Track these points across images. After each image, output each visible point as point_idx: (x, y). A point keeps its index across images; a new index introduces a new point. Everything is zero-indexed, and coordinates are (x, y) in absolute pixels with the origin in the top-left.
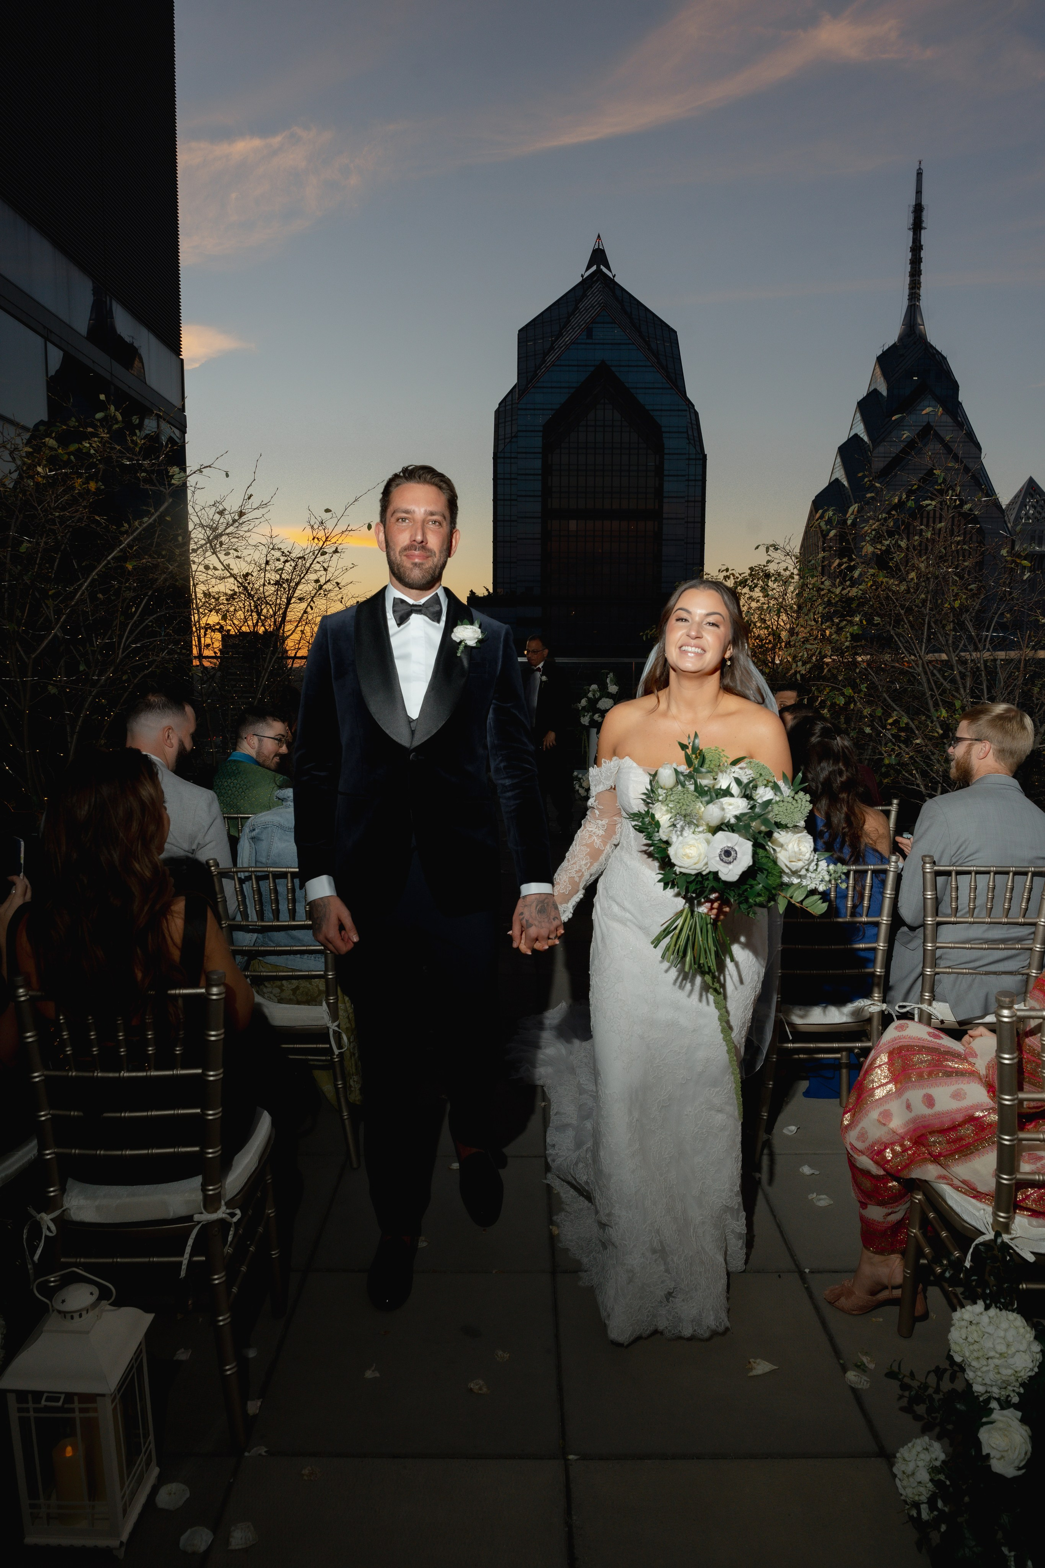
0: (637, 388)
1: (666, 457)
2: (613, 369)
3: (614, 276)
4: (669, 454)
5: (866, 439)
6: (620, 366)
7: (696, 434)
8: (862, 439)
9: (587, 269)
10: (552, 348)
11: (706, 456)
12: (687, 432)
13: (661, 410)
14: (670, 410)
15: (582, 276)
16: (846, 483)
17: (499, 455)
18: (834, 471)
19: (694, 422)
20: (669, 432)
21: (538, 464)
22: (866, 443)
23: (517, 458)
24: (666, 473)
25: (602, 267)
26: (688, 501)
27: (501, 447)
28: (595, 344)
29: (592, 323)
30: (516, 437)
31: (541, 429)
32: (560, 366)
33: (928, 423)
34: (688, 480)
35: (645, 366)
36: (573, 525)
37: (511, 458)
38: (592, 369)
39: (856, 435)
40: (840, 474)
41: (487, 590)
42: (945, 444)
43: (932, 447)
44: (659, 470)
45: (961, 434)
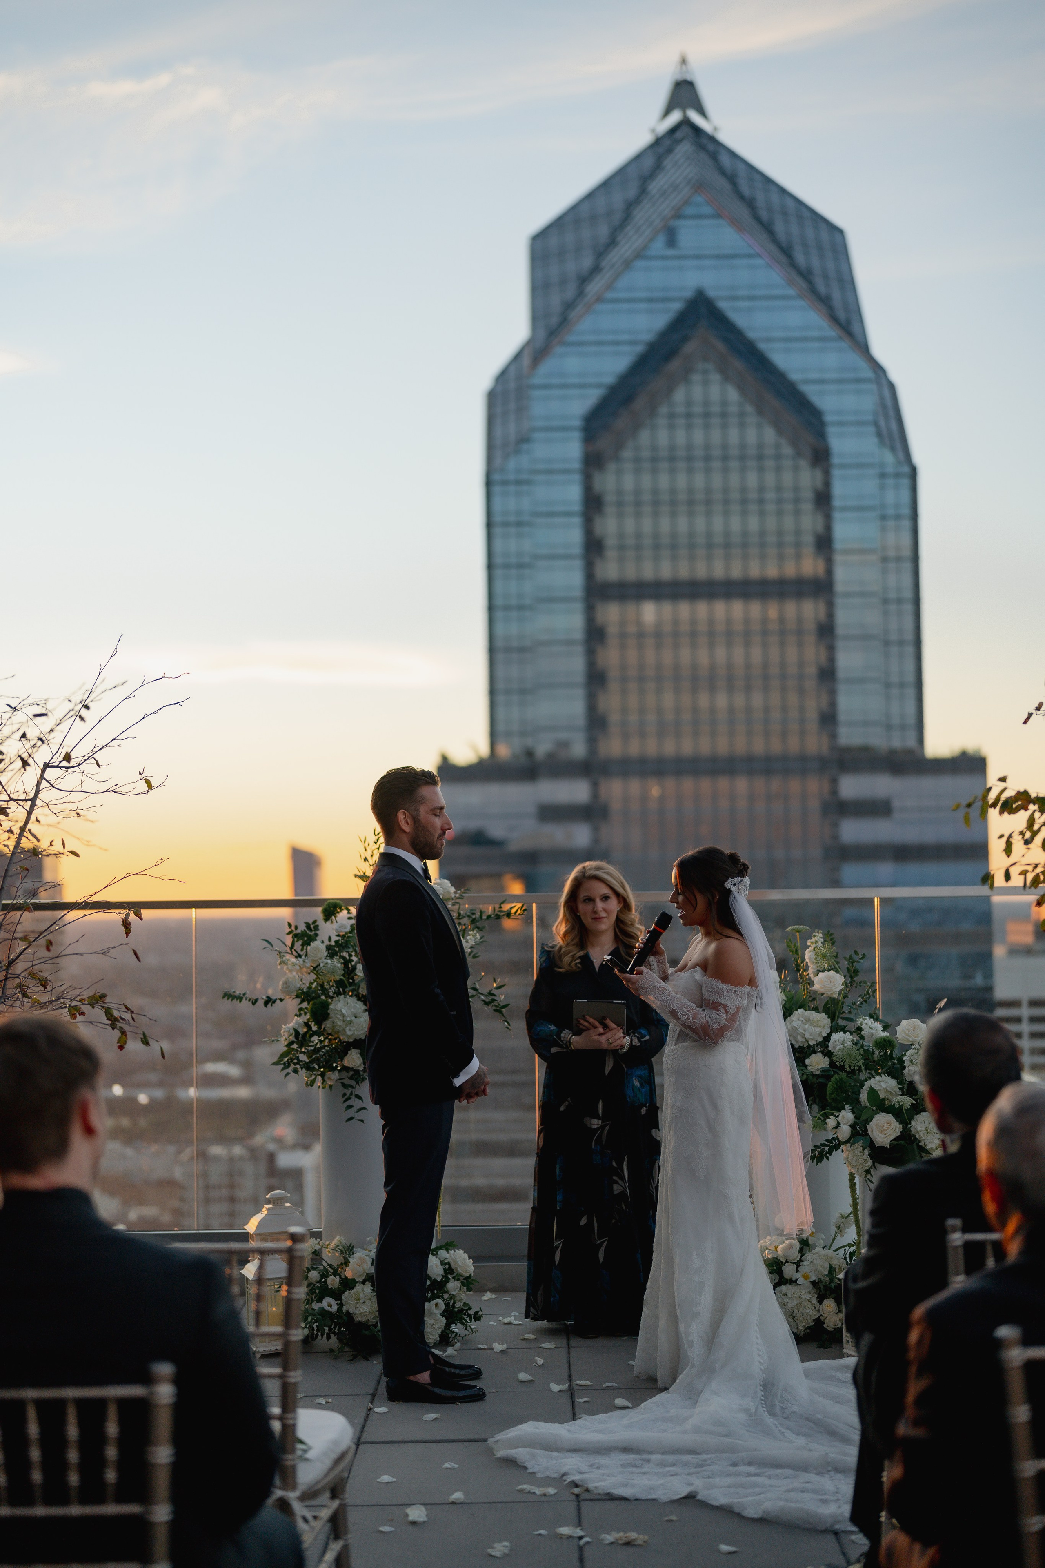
1: (836, 472)
4: (842, 466)
12: (876, 422)
14: (839, 381)
15: (653, 132)
17: (495, 480)
19: (890, 403)
20: (844, 425)
21: (573, 492)
23: (530, 482)
24: (837, 503)
25: (691, 113)
26: (883, 559)
27: (499, 462)
28: (683, 257)
29: (674, 217)
30: (528, 440)
31: (579, 424)
32: (615, 301)
34: (883, 517)
35: (785, 297)
36: (649, 612)
37: (519, 482)
38: (679, 306)
44: (823, 499)
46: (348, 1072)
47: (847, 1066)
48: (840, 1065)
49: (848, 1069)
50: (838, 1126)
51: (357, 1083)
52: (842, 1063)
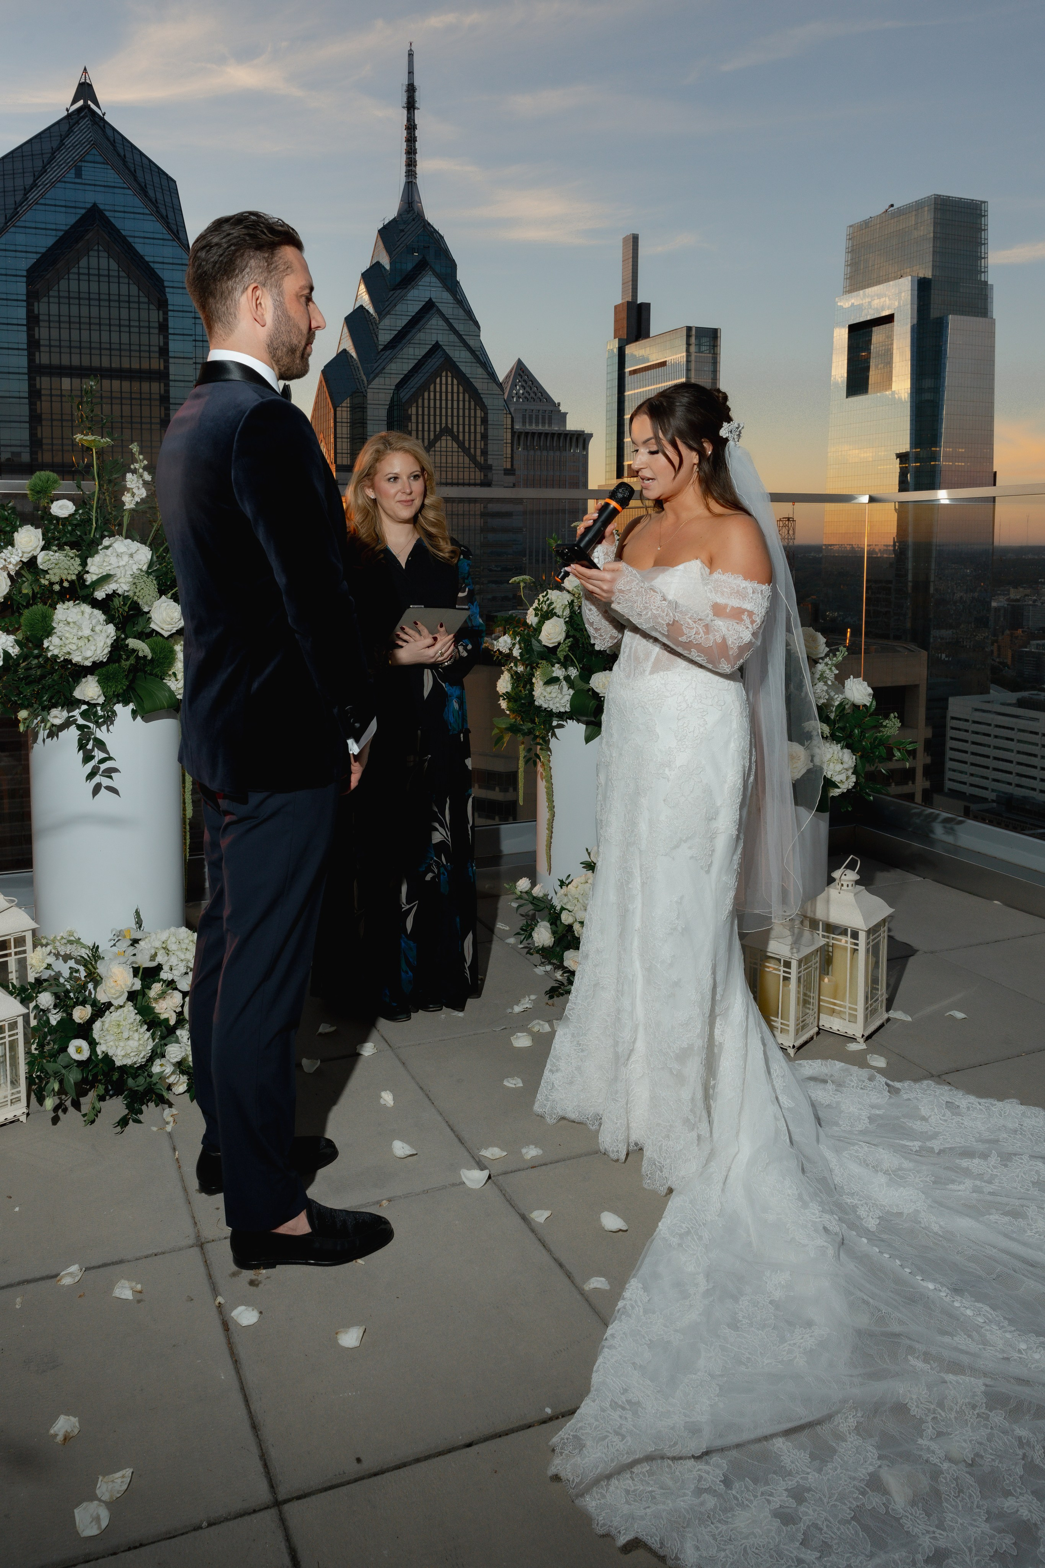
0: (134, 237)
1: (170, 313)
2: (107, 214)
3: (104, 114)
4: (173, 311)
5: (371, 310)
6: (115, 211)
8: (368, 311)
9: (74, 102)
10: (34, 185)
13: (163, 263)
14: (173, 264)
15: (67, 110)
16: (354, 354)
18: (343, 341)
20: (173, 287)
21: (22, 313)
22: (372, 315)
24: (170, 331)
25: (89, 102)
26: (195, 363)
28: (85, 184)
29: (81, 161)
31: (24, 274)
32: (45, 205)
33: (430, 299)
34: (195, 341)
35: (143, 214)
36: (66, 383)
38: (83, 211)
39: (362, 307)
40: (348, 345)
42: (446, 320)
43: (435, 322)
44: (163, 328)
45: (461, 312)
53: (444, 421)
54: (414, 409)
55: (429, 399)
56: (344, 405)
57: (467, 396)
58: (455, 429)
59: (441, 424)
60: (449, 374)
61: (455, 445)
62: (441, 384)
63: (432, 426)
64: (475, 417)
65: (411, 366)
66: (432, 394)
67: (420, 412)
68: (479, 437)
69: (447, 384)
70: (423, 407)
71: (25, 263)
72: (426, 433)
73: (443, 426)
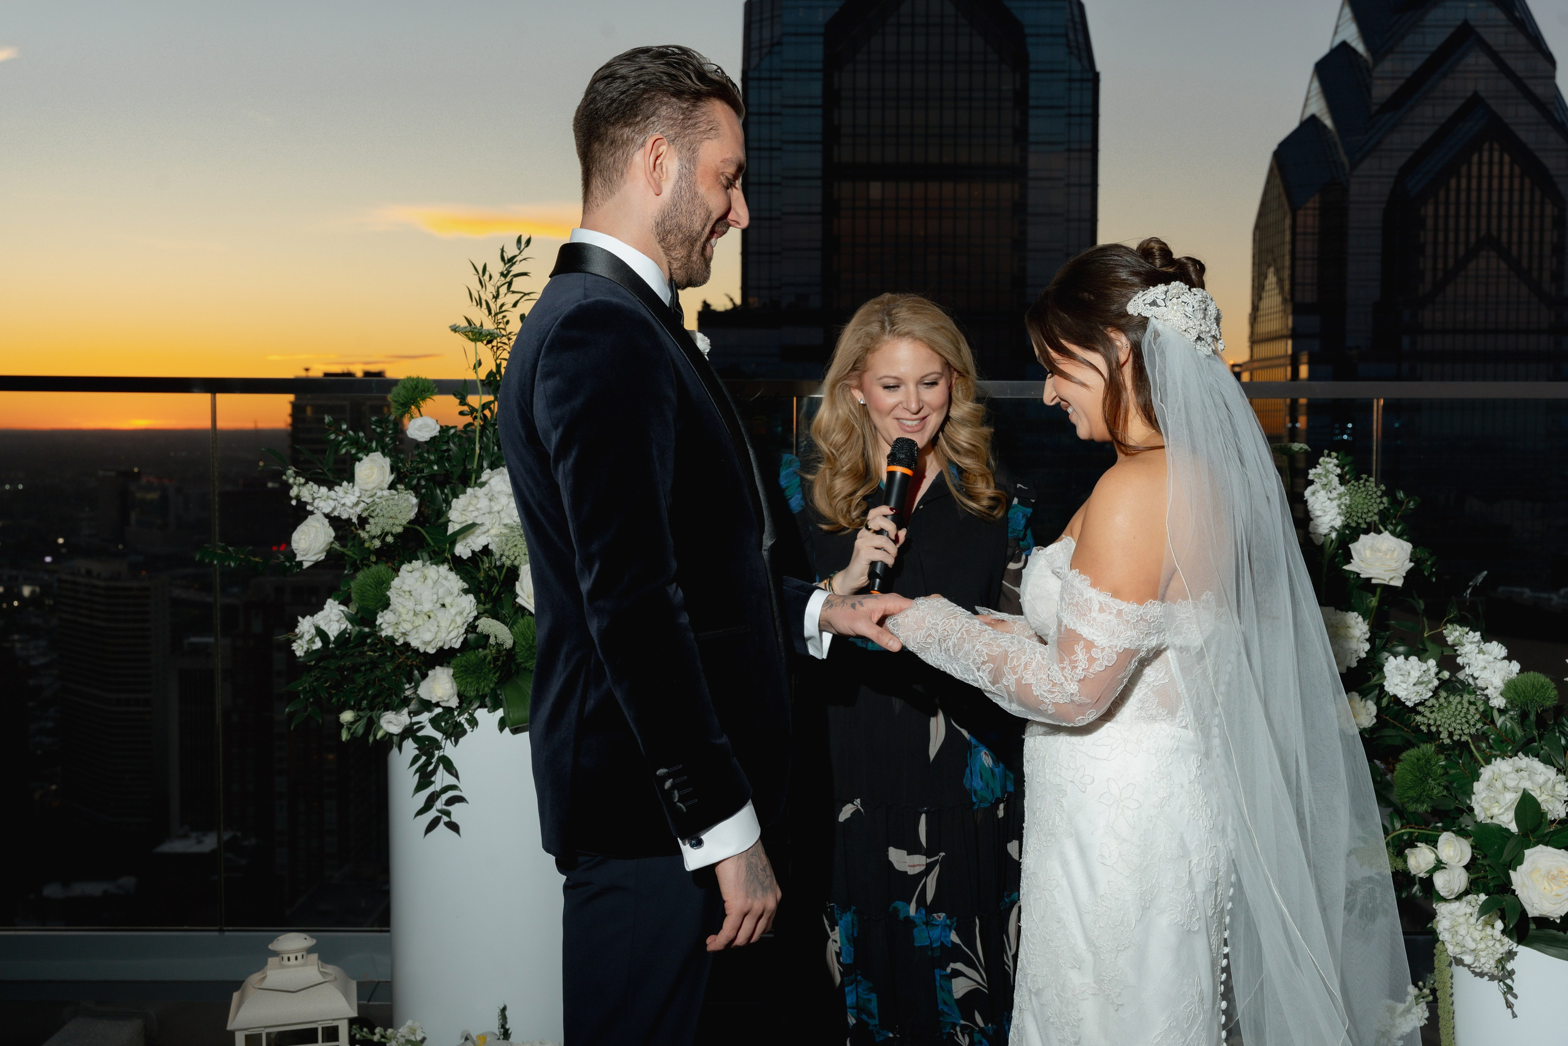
1: (1032, 76)
4: (1037, 71)
5: (1360, 48)
7: (1081, 39)
8: (1354, 50)
11: (1096, 76)
12: (1066, 35)
13: (1023, 1)
16: (1328, 122)
17: (751, 74)
18: (1310, 102)
19: (1078, 19)
21: (816, 88)
22: (1361, 56)
23: (780, 79)
24: (1032, 103)
26: (1068, 150)
27: (754, 61)
30: (779, 44)
31: (821, 30)
33: (1466, 22)
34: (1069, 115)
36: (876, 190)
37: (771, 79)
39: (1344, 45)
40: (1318, 107)
41: (731, 300)
42: (1494, 55)
43: (1476, 60)
44: (1021, 99)
45: (1522, 40)
46: (430, 711)
47: (1444, 735)
48: (1429, 730)
49: (1447, 741)
50: (1439, 865)
51: (448, 736)
52: (1434, 729)
53: (1484, 225)
54: (1430, 209)
55: (1458, 190)
56: (1310, 205)
57: (1527, 183)
58: (1504, 238)
59: (1478, 230)
60: (1496, 146)
61: (1503, 266)
62: (1480, 163)
63: (1462, 235)
64: (1542, 216)
65: (1427, 135)
66: (1464, 183)
67: (1442, 212)
68: (1547, 249)
69: (1491, 163)
70: (1447, 204)
71: (821, 17)
72: (1451, 248)
73: (1483, 233)
